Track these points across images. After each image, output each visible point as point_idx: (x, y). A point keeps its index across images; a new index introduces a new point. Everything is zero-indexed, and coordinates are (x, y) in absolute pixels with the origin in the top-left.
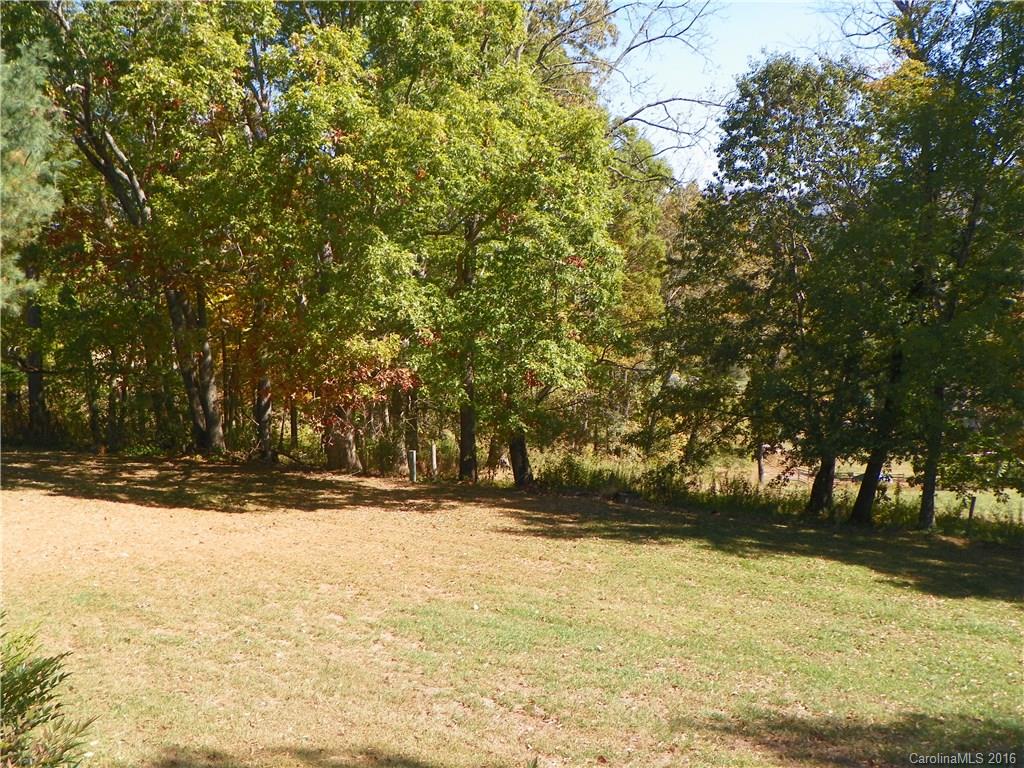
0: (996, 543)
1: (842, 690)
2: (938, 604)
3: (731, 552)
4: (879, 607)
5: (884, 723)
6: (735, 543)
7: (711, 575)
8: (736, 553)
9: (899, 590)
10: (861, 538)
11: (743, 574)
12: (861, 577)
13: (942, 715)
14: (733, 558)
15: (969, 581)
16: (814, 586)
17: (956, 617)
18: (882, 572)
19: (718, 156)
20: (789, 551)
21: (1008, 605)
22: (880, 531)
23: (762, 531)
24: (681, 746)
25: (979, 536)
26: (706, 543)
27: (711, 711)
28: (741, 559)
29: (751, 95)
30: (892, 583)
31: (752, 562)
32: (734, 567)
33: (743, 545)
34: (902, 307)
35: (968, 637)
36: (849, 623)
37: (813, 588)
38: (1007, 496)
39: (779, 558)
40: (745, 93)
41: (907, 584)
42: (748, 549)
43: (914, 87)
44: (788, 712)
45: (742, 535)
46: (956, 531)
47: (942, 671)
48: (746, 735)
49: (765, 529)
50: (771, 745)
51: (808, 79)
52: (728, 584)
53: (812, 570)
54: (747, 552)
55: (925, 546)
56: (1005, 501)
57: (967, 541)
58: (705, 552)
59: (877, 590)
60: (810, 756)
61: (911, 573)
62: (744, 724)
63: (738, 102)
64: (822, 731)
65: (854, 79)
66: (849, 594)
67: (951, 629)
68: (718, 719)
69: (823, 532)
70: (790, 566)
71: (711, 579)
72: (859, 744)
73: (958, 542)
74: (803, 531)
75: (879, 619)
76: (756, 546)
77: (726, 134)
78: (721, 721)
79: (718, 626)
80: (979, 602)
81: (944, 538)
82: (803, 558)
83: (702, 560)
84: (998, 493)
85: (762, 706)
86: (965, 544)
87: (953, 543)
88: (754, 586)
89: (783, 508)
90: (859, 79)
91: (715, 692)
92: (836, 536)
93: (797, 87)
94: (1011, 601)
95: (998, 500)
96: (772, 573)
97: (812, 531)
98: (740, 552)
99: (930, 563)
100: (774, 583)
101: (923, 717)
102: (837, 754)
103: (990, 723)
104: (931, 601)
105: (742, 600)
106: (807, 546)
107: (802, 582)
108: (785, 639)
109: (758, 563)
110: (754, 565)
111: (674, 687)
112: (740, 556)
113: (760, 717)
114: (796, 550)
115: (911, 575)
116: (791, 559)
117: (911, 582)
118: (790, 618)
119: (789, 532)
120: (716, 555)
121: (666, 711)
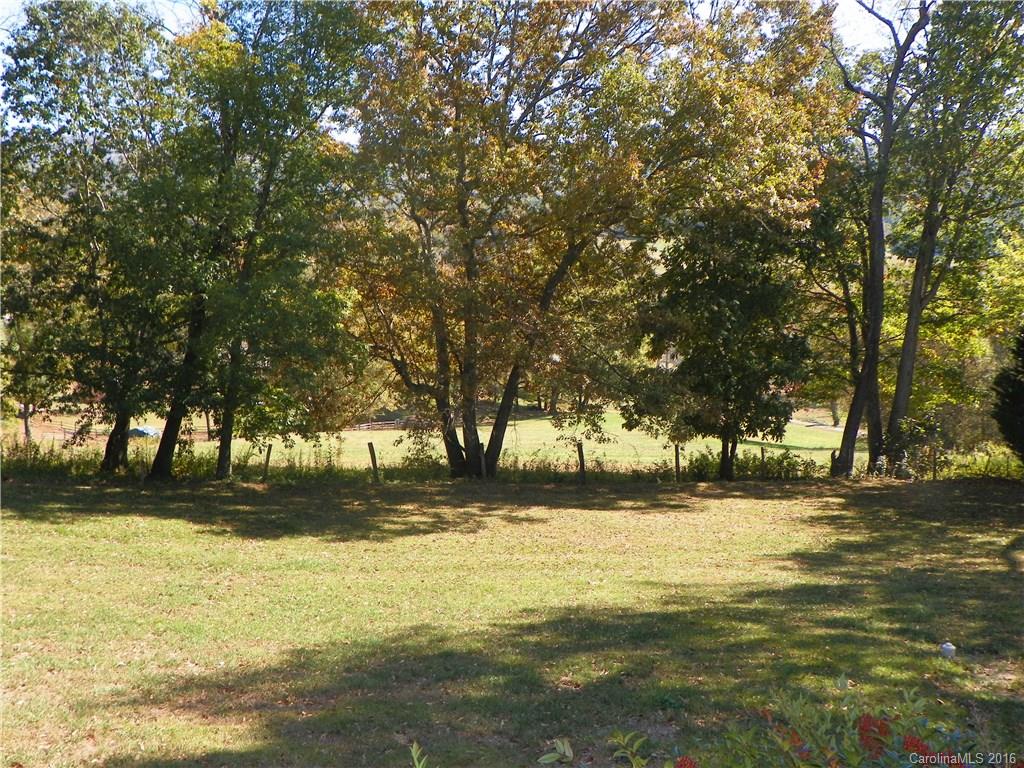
0: (290, 485)
1: (219, 641)
2: (259, 547)
3: (42, 519)
4: (210, 557)
5: (274, 663)
6: (43, 510)
7: (28, 547)
8: (48, 519)
9: (221, 538)
10: (169, 493)
11: (63, 541)
12: (182, 529)
13: (315, 645)
14: (45, 526)
15: (278, 522)
16: (139, 544)
17: (280, 556)
18: (200, 523)
19: (4, 85)
20: (103, 512)
21: (316, 539)
22: (184, 483)
23: (65, 494)
24: (100, 729)
25: (274, 480)
26: (10, 514)
27: (109, 688)
28: (55, 526)
29: (40, 23)
30: (213, 532)
31: (69, 528)
32: (50, 534)
33: (52, 511)
34: (206, 263)
35: (297, 572)
36: (190, 577)
37: (140, 547)
38: (293, 442)
39: (95, 521)
40: (34, 21)
41: (225, 532)
42: (59, 514)
43: (221, 49)
44: (180, 671)
45: (47, 501)
46: (254, 478)
47: (292, 606)
48: (156, 702)
49: (67, 491)
50: (188, 707)
51: (105, 19)
52: (50, 554)
53: (133, 529)
54: (59, 517)
55: (230, 495)
56: (291, 447)
57: (266, 486)
58: (12, 523)
59: (201, 540)
60: (231, 708)
61: (226, 521)
62: (149, 692)
63: (24, 28)
64: (227, 683)
65: (149, 29)
66: (176, 548)
67: (280, 568)
68: (119, 693)
69: (130, 490)
70: (109, 529)
71: (28, 550)
72: (266, 686)
73: (259, 488)
74: (109, 490)
75: (214, 568)
76: (68, 510)
77: (12, 61)
78: (124, 694)
79: (62, 599)
80: (293, 540)
81: (245, 485)
82: (120, 517)
83: (13, 532)
84: (285, 439)
85: (153, 670)
86: (264, 489)
87: (254, 489)
88: (79, 552)
89: (78, 468)
90: (156, 30)
91: (99, 666)
92: (143, 492)
93: (95, 24)
94: (317, 536)
95: (286, 447)
96: (92, 537)
97: (118, 490)
98: (51, 519)
99: (239, 510)
100: (100, 546)
101: (303, 650)
102: (254, 701)
103: (355, 644)
104: (252, 545)
105: (71, 568)
106: (119, 505)
107: (126, 542)
108: (137, 600)
109: (75, 527)
110: (71, 531)
111: (51, 671)
112: (52, 523)
113: (160, 683)
114: (111, 511)
115: (227, 522)
116: (108, 520)
117: (228, 529)
118: (131, 579)
119: (94, 493)
120: (25, 524)
121: (59, 698)
